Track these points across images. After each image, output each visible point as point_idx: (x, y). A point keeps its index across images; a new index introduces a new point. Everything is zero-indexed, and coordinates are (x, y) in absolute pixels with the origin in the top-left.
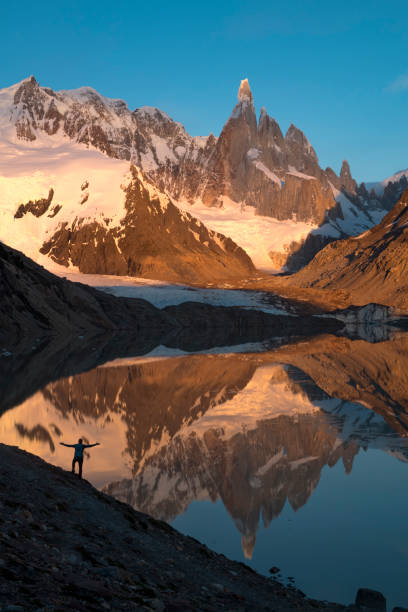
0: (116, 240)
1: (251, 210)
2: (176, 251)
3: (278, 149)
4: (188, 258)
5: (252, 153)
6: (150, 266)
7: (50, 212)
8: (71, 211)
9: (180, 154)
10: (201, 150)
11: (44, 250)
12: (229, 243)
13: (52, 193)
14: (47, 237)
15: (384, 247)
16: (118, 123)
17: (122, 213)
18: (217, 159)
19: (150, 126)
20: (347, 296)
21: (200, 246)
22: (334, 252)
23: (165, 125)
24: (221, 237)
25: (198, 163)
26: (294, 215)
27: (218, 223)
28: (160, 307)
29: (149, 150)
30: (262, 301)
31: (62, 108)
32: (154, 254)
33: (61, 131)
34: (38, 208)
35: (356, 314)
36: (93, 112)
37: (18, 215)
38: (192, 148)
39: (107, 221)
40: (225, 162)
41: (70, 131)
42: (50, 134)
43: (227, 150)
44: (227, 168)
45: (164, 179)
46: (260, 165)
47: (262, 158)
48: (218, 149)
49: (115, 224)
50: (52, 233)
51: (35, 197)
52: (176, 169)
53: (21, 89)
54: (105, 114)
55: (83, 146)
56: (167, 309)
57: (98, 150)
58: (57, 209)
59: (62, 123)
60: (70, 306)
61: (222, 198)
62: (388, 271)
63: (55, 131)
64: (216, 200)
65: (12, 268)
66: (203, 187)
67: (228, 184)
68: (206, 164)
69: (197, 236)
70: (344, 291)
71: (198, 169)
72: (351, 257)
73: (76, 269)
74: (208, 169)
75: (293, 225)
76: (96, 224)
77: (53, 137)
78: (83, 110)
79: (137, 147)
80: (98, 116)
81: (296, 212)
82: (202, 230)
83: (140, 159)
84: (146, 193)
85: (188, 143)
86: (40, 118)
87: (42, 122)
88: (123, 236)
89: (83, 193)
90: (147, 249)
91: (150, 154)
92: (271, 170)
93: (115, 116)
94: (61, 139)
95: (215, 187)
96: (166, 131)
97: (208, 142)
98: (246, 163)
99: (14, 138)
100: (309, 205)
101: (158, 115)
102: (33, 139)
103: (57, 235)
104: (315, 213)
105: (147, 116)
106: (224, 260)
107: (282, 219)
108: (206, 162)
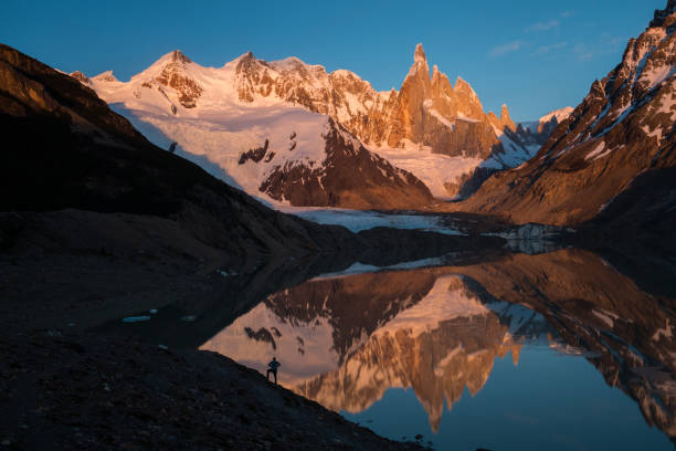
0: (319, 178)
1: (429, 149)
2: (368, 186)
3: (449, 99)
4: (377, 191)
5: (427, 103)
6: (347, 198)
7: (266, 158)
8: (282, 156)
9: (368, 107)
10: (385, 103)
11: (262, 189)
12: (411, 177)
13: (267, 142)
14: (264, 178)
15: (538, 176)
16: (318, 84)
17: (323, 156)
18: (399, 109)
19: (343, 85)
20: (509, 217)
21: (386, 180)
22: (497, 181)
23: (355, 84)
24: (404, 172)
25: (383, 114)
26: (464, 152)
27: (401, 161)
28: (355, 231)
29: (343, 105)
30: (439, 224)
31: (273, 75)
32: (350, 188)
33: (273, 93)
34: (256, 155)
35: (516, 232)
36: (298, 76)
37: (242, 162)
39: (312, 163)
40: (406, 112)
41: (280, 93)
42: (265, 96)
43: (407, 101)
44: (407, 116)
45: (356, 127)
46: (434, 112)
47: (436, 106)
48: (399, 101)
49: (318, 165)
50: (268, 175)
51: (254, 147)
52: (366, 120)
53: (241, 62)
54: (307, 78)
55: (291, 104)
56: (361, 232)
57: (303, 107)
58: (272, 155)
59: (273, 87)
60: (283, 233)
61: (403, 140)
62: (543, 196)
63: (268, 93)
64: (399, 143)
65: (237, 205)
66: (388, 133)
67: (408, 129)
68: (390, 114)
69: (384, 173)
71: (383, 118)
72: (512, 185)
73: (288, 202)
74: (392, 117)
75: (463, 160)
76: (302, 166)
77: (267, 98)
78: (290, 76)
79: (334, 102)
80: (301, 79)
81: (465, 149)
82: (389, 167)
83: (336, 112)
84: (342, 139)
85: (375, 97)
86: (257, 84)
87: (258, 88)
88: (325, 175)
89: (291, 141)
90: (344, 185)
91: (344, 108)
92: (443, 116)
93: (315, 79)
94: (273, 99)
95: (399, 131)
96: (357, 89)
97: (391, 96)
98: (423, 111)
99: (237, 101)
100: (476, 144)
101: (351, 77)
102: (252, 100)
103: (272, 176)
104: (481, 150)
105: (342, 77)
106: (407, 191)
107: (453, 155)
108: (389, 112)
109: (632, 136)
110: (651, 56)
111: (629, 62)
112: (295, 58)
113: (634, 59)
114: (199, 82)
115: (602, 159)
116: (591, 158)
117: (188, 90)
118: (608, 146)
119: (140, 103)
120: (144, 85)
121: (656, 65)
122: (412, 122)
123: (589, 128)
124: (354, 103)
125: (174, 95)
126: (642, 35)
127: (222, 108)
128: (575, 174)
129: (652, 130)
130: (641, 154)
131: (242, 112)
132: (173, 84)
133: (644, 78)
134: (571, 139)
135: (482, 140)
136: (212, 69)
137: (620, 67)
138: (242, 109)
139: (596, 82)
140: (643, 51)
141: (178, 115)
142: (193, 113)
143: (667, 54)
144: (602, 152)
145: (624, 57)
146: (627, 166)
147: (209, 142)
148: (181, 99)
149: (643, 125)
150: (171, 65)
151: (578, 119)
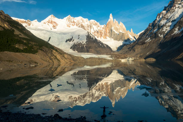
0: (85, 46)
1: (113, 39)
2: (97, 48)
3: (118, 27)
4: (99, 49)
5: (113, 28)
6: (91, 51)
7: (72, 41)
8: (76, 41)
9: (99, 29)
10: (103, 28)
11: (71, 48)
13: (72, 37)
14: (71, 46)
15: (134, 46)
16: (86, 23)
17: (86, 41)
18: (106, 29)
19: (93, 23)
20: (127, 56)
21: (101, 47)
22: (126, 47)
24: (106, 45)
27: (106, 42)
28: (85, 58)
29: (92, 28)
31: (75, 21)
32: (92, 49)
33: (75, 25)
34: (70, 40)
36: (82, 22)
37: (66, 42)
38: (101, 28)
39: (83, 42)
40: (107, 30)
41: (77, 25)
42: (73, 26)
43: (108, 27)
46: (114, 30)
47: (115, 29)
48: (106, 27)
50: (72, 45)
51: (69, 38)
52: (98, 32)
53: (67, 18)
54: (84, 22)
55: (79, 28)
56: (87, 58)
57: (82, 29)
58: (73, 40)
59: (75, 24)
60: (65, 58)
61: (107, 37)
62: (135, 51)
66: (103, 35)
69: (101, 45)
70: (126, 55)
72: (129, 48)
73: (77, 52)
75: (120, 42)
76: (81, 43)
78: (79, 21)
79: (90, 28)
84: (91, 36)
85: (100, 26)
87: (71, 24)
89: (78, 37)
91: (93, 29)
92: (116, 31)
94: (75, 27)
95: (106, 35)
96: (96, 24)
97: (104, 26)
98: (111, 30)
99: (66, 27)
102: (70, 27)
103: (73, 45)
106: (106, 49)
107: (118, 41)
108: (103, 30)
109: (156, 36)
110: (163, 17)
111: (158, 19)
112: (81, 17)
113: (159, 18)
114: (57, 23)
115: (149, 42)
116: (146, 42)
117: (55, 25)
118: (151, 39)
119: (43, 27)
120: (44, 23)
121: (163, 20)
122: (109, 33)
123: (148, 35)
124: (95, 28)
126: (161, 13)
128: (143, 45)
129: (161, 35)
130: (158, 41)
132: (51, 23)
133: (161, 23)
134: (143, 37)
135: (125, 37)
136: (61, 19)
137: (156, 20)
138: (68, 29)
139: (150, 24)
140: (161, 17)
141: (52, 30)
142: (56, 30)
143: (166, 17)
145: (157, 18)
146: (155, 44)
147: (59, 37)
148: (53, 27)
149: (159, 34)
150: (51, 18)
151: (145, 32)
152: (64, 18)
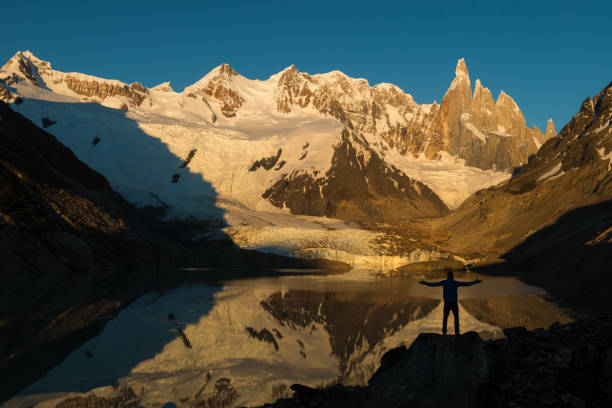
0: (321, 187)
1: (463, 161)
2: (371, 196)
3: (489, 113)
4: (381, 201)
5: (465, 116)
6: (344, 208)
7: (276, 166)
8: (292, 164)
9: (409, 119)
10: (426, 116)
11: (265, 196)
12: (426, 190)
13: (280, 151)
14: (268, 185)
16: (359, 97)
17: (328, 166)
18: (438, 121)
19: (386, 98)
21: (396, 193)
23: (397, 97)
24: (420, 184)
25: (423, 126)
26: (494, 165)
29: (383, 116)
31: (312, 88)
32: (348, 198)
33: (311, 105)
34: (267, 164)
36: (339, 89)
37: (253, 169)
38: (419, 114)
39: (316, 173)
40: (445, 125)
41: (316, 104)
42: (303, 107)
43: (446, 114)
44: (446, 129)
45: (394, 139)
46: (469, 126)
47: (473, 120)
48: (439, 114)
49: (322, 175)
50: (274, 183)
51: (267, 156)
52: (404, 131)
53: (284, 75)
54: (349, 90)
55: (323, 116)
57: (334, 118)
58: (283, 163)
59: (312, 98)
61: (441, 153)
63: (306, 105)
64: (436, 154)
66: (426, 144)
67: (446, 142)
68: (429, 127)
69: (396, 184)
71: (423, 130)
73: (288, 210)
74: (431, 130)
75: (492, 174)
76: (306, 175)
77: (304, 110)
78: (332, 88)
79: (373, 115)
80: (343, 92)
81: (496, 163)
82: (404, 180)
83: (375, 124)
85: (416, 110)
86: (296, 96)
87: (297, 99)
88: (326, 184)
89: (303, 151)
90: (343, 195)
91: (384, 120)
92: (479, 130)
93: (357, 92)
94: (311, 110)
95: (437, 144)
96: (398, 101)
97: (432, 109)
98: (460, 124)
99: (275, 111)
100: (505, 158)
101: (394, 90)
102: (289, 111)
103: (275, 186)
104: (510, 164)
105: (384, 91)
106: (418, 203)
107: (485, 169)
108: (429, 124)
109: (586, 159)
112: (338, 72)
114: (242, 93)
117: (230, 101)
119: (183, 112)
120: (191, 95)
122: (450, 135)
124: (395, 115)
125: (217, 105)
127: (260, 118)
129: (607, 153)
130: (588, 178)
131: (275, 122)
132: (217, 95)
135: (512, 155)
136: (257, 82)
138: (276, 118)
139: (588, 100)
141: (217, 124)
142: (232, 122)
144: (555, 175)
146: (572, 191)
147: (227, 150)
148: (223, 109)
149: (600, 147)
150: (218, 77)
152: (272, 77)
